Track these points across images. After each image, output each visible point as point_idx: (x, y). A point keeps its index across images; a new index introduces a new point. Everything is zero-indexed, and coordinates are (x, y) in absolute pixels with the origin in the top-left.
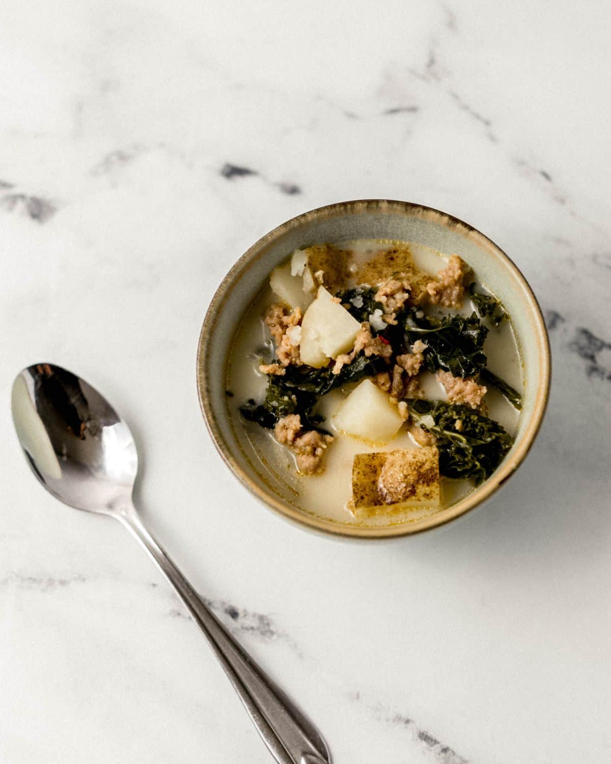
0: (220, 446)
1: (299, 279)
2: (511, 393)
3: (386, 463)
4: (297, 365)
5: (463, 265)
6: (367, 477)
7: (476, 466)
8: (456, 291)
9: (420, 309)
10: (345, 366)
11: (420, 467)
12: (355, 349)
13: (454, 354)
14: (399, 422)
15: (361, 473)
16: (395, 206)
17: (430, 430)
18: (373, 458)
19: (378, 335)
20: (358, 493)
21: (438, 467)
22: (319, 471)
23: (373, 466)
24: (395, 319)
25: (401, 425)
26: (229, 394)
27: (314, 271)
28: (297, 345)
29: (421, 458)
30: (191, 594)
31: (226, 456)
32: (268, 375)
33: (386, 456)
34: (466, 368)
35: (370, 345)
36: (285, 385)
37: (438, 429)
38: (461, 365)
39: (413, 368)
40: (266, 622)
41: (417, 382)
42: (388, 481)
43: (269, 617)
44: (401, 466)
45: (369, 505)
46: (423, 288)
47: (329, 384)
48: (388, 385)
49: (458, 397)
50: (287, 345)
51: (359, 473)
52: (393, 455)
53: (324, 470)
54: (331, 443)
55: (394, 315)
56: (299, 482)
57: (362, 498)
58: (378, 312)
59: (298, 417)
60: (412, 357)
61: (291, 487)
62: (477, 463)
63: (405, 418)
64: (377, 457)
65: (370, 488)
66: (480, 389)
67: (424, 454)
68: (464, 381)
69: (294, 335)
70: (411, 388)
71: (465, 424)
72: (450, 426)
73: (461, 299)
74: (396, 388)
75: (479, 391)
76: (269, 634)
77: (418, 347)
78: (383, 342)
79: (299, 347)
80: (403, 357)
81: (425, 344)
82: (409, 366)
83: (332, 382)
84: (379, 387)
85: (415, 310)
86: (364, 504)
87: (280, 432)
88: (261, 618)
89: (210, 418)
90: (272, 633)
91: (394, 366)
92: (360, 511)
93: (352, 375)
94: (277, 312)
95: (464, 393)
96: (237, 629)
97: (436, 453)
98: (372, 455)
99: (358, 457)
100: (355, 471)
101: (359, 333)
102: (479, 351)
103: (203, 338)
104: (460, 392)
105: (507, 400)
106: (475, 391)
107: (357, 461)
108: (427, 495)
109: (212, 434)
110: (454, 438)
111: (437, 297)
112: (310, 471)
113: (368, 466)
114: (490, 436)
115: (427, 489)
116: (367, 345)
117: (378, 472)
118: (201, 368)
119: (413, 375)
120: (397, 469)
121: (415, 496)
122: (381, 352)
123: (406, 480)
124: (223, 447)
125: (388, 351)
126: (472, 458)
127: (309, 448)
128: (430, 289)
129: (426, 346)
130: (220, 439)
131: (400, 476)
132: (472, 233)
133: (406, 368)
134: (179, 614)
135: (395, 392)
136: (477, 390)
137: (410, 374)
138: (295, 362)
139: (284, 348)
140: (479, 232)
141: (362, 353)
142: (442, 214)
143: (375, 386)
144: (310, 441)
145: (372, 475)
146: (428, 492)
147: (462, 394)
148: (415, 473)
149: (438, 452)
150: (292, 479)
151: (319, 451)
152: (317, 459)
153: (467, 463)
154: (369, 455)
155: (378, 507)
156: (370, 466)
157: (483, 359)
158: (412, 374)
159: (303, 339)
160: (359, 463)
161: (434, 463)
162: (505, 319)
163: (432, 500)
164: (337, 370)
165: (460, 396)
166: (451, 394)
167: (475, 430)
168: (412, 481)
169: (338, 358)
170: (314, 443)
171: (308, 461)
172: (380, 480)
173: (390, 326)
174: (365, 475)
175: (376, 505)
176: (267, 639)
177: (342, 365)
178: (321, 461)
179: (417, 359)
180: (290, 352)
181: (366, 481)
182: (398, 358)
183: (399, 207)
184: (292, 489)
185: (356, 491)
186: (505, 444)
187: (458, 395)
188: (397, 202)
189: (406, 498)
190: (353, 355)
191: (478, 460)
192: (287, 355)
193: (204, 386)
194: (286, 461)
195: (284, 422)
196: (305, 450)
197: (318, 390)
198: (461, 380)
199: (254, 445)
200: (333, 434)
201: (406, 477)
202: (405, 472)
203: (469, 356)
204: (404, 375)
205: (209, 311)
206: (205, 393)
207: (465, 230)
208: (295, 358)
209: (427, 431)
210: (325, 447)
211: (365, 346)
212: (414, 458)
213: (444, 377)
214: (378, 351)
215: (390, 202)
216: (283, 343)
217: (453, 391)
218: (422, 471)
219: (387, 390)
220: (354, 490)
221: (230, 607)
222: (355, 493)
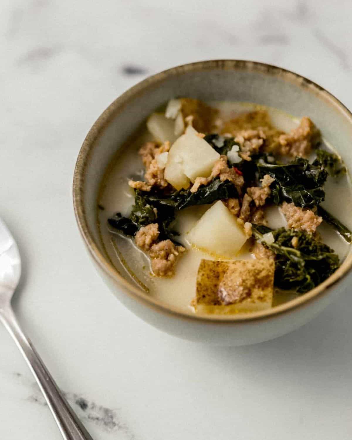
0: (85, 233)
1: (172, 121)
2: (342, 228)
3: (228, 271)
4: (161, 186)
5: (312, 126)
6: (210, 280)
7: (307, 279)
8: (304, 145)
9: (271, 155)
10: (202, 186)
11: (258, 274)
12: (212, 175)
13: (297, 188)
14: (243, 239)
15: (206, 276)
16: (259, 67)
17: (270, 247)
18: (217, 265)
19: (233, 167)
20: (201, 291)
21: (273, 275)
22: (170, 273)
23: (216, 272)
24: (249, 156)
25: (245, 242)
26: (100, 208)
27: (185, 116)
28: (163, 168)
29: (259, 266)
30: (47, 379)
31: (89, 242)
32: (135, 189)
33: (228, 265)
34: (306, 199)
35: (225, 173)
36: (149, 199)
37: (277, 246)
38: (302, 197)
39: (260, 199)
40: (110, 415)
41: (262, 213)
42: (228, 285)
43: (114, 411)
44: (240, 273)
45: (209, 303)
46: (276, 139)
47: (187, 201)
48: (237, 209)
49: (297, 224)
50: (154, 167)
51: (203, 275)
52: (235, 264)
53: (174, 274)
54: (182, 252)
55: (249, 153)
56: (151, 280)
57: (204, 296)
58: (235, 148)
59: (156, 225)
60: (260, 189)
61: (144, 284)
62: (308, 277)
63: (250, 235)
64: (221, 265)
65: (212, 289)
66: (317, 219)
67: (263, 264)
68: (303, 210)
69: (161, 158)
70: (257, 216)
71: (301, 242)
72: (287, 243)
73: (307, 152)
74: (244, 213)
75: (315, 220)
76: (111, 425)
77: (267, 180)
78: (237, 173)
79: (164, 170)
80: (253, 189)
81: (272, 177)
82: (257, 196)
83: (189, 199)
84: (229, 210)
85: (267, 154)
86: (205, 303)
87: (139, 237)
88: (107, 411)
89: (80, 211)
90: (114, 424)
91: (244, 195)
92: (201, 307)
93: (207, 194)
94: (150, 146)
95: (303, 221)
96: (85, 418)
97: (272, 263)
98: (217, 263)
99: (204, 261)
100: (201, 272)
101: (217, 162)
102: (319, 188)
103: (83, 149)
104: (299, 220)
105: (339, 233)
106: (312, 219)
107: (203, 264)
108: (260, 298)
109: (79, 223)
110: (290, 253)
111: (287, 148)
112: (162, 272)
113: (212, 271)
114: (322, 254)
115: (262, 293)
116: (222, 171)
117: (220, 277)
118: (78, 171)
119: (260, 206)
120: (237, 274)
121: (251, 298)
122: (234, 179)
123: (244, 284)
124: (88, 234)
125: (240, 181)
126: (304, 271)
127: (163, 253)
128: (282, 140)
129: (273, 180)
130: (86, 228)
131: (239, 281)
132: (322, 93)
133: (254, 198)
134: (36, 400)
135: (242, 216)
136: (314, 218)
137: (257, 203)
138: (160, 183)
139: (152, 169)
140: (328, 92)
141: (218, 177)
142: (298, 76)
143: (226, 208)
144: (164, 246)
145: (215, 279)
146: (262, 296)
147: (300, 222)
148: (253, 278)
149: (274, 262)
150: (145, 277)
151: (171, 257)
152: (169, 263)
153: (298, 275)
154: (214, 263)
155: (216, 307)
156: (214, 271)
157: (321, 194)
158: (259, 203)
159: (168, 162)
160: (205, 267)
161: (270, 272)
162: (343, 172)
163: (265, 304)
164: (194, 189)
165: (298, 223)
166: (291, 221)
167: (308, 248)
168: (249, 285)
169: (197, 179)
170: (167, 248)
171: (160, 263)
172: (221, 284)
173: (244, 162)
174: (208, 278)
175: (215, 304)
176: (109, 429)
177: (199, 184)
178: (172, 265)
179: (265, 191)
180: (157, 173)
181: (208, 282)
182: (248, 189)
183: (263, 68)
184: (144, 286)
185: (199, 289)
186: (334, 264)
187: (296, 222)
188: (262, 64)
189: (242, 300)
190: (210, 179)
191: (309, 274)
192: (154, 176)
193: (79, 186)
194: (142, 264)
195: (144, 230)
196: (159, 254)
197: (176, 204)
198: (301, 209)
199: (117, 249)
200: (185, 245)
201: (244, 281)
202: (244, 278)
203: (310, 191)
204: (252, 204)
205: (92, 129)
206: (78, 191)
207: (317, 90)
208: (161, 179)
209: (267, 247)
210: (177, 253)
211: (221, 172)
212: (253, 266)
213: (287, 208)
214: (232, 178)
215: (256, 63)
216: (151, 166)
217: (293, 219)
218: (259, 277)
219: (236, 213)
220: (197, 288)
221: (81, 399)
222: (198, 291)
